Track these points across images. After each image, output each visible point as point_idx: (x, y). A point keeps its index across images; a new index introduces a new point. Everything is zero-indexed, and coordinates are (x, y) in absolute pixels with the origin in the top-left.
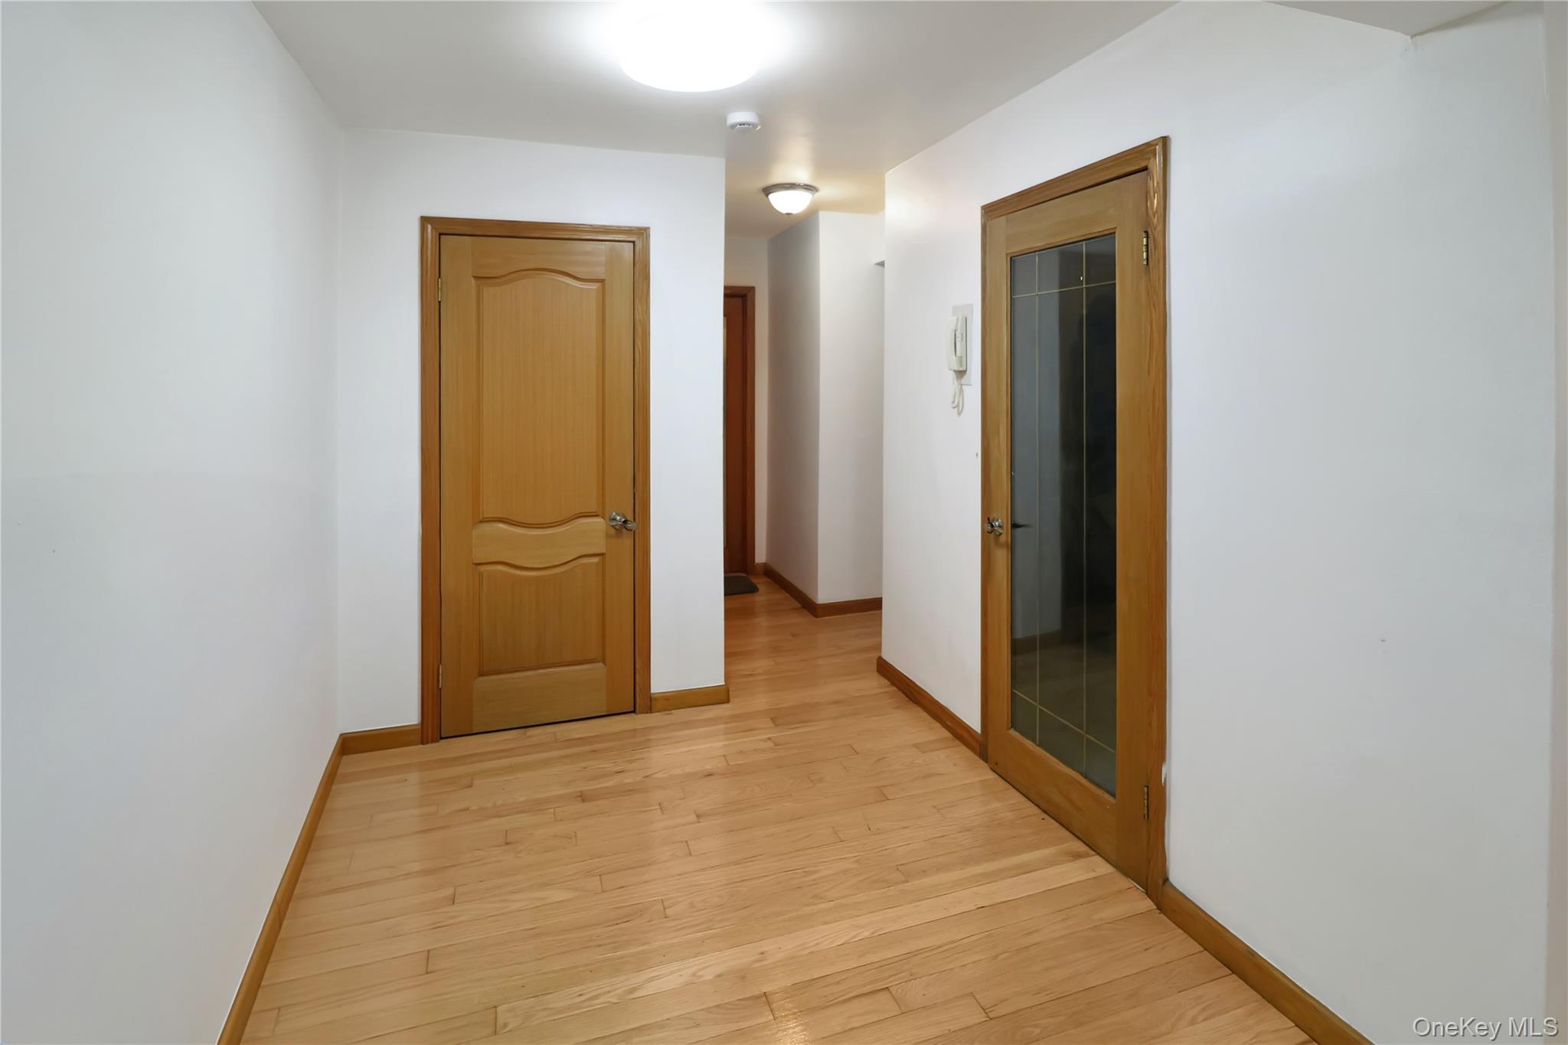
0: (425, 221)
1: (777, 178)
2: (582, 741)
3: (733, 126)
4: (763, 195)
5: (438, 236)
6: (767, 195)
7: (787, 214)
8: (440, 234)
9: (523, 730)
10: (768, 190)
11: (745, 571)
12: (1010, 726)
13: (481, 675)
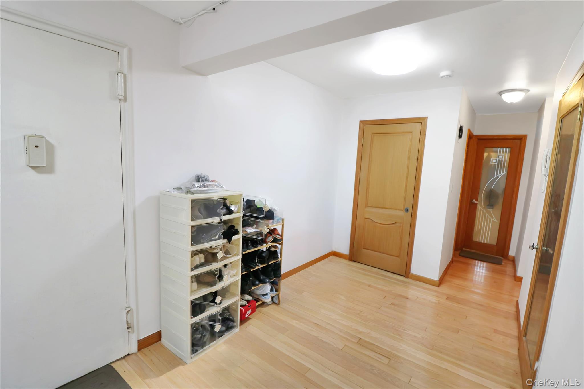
0: (361, 121)
1: (507, 86)
2: (383, 276)
3: (442, 77)
4: (499, 95)
5: (363, 126)
6: (501, 95)
7: (510, 103)
8: (364, 125)
9: (372, 267)
10: (501, 93)
11: (502, 257)
12: (524, 336)
13: (364, 248)
